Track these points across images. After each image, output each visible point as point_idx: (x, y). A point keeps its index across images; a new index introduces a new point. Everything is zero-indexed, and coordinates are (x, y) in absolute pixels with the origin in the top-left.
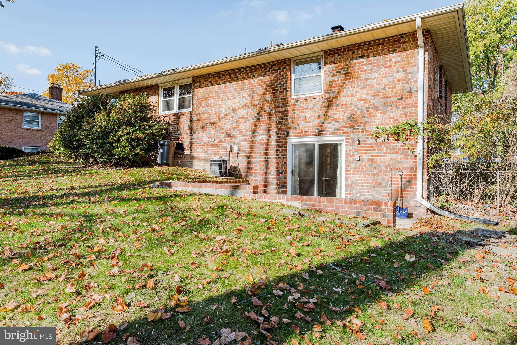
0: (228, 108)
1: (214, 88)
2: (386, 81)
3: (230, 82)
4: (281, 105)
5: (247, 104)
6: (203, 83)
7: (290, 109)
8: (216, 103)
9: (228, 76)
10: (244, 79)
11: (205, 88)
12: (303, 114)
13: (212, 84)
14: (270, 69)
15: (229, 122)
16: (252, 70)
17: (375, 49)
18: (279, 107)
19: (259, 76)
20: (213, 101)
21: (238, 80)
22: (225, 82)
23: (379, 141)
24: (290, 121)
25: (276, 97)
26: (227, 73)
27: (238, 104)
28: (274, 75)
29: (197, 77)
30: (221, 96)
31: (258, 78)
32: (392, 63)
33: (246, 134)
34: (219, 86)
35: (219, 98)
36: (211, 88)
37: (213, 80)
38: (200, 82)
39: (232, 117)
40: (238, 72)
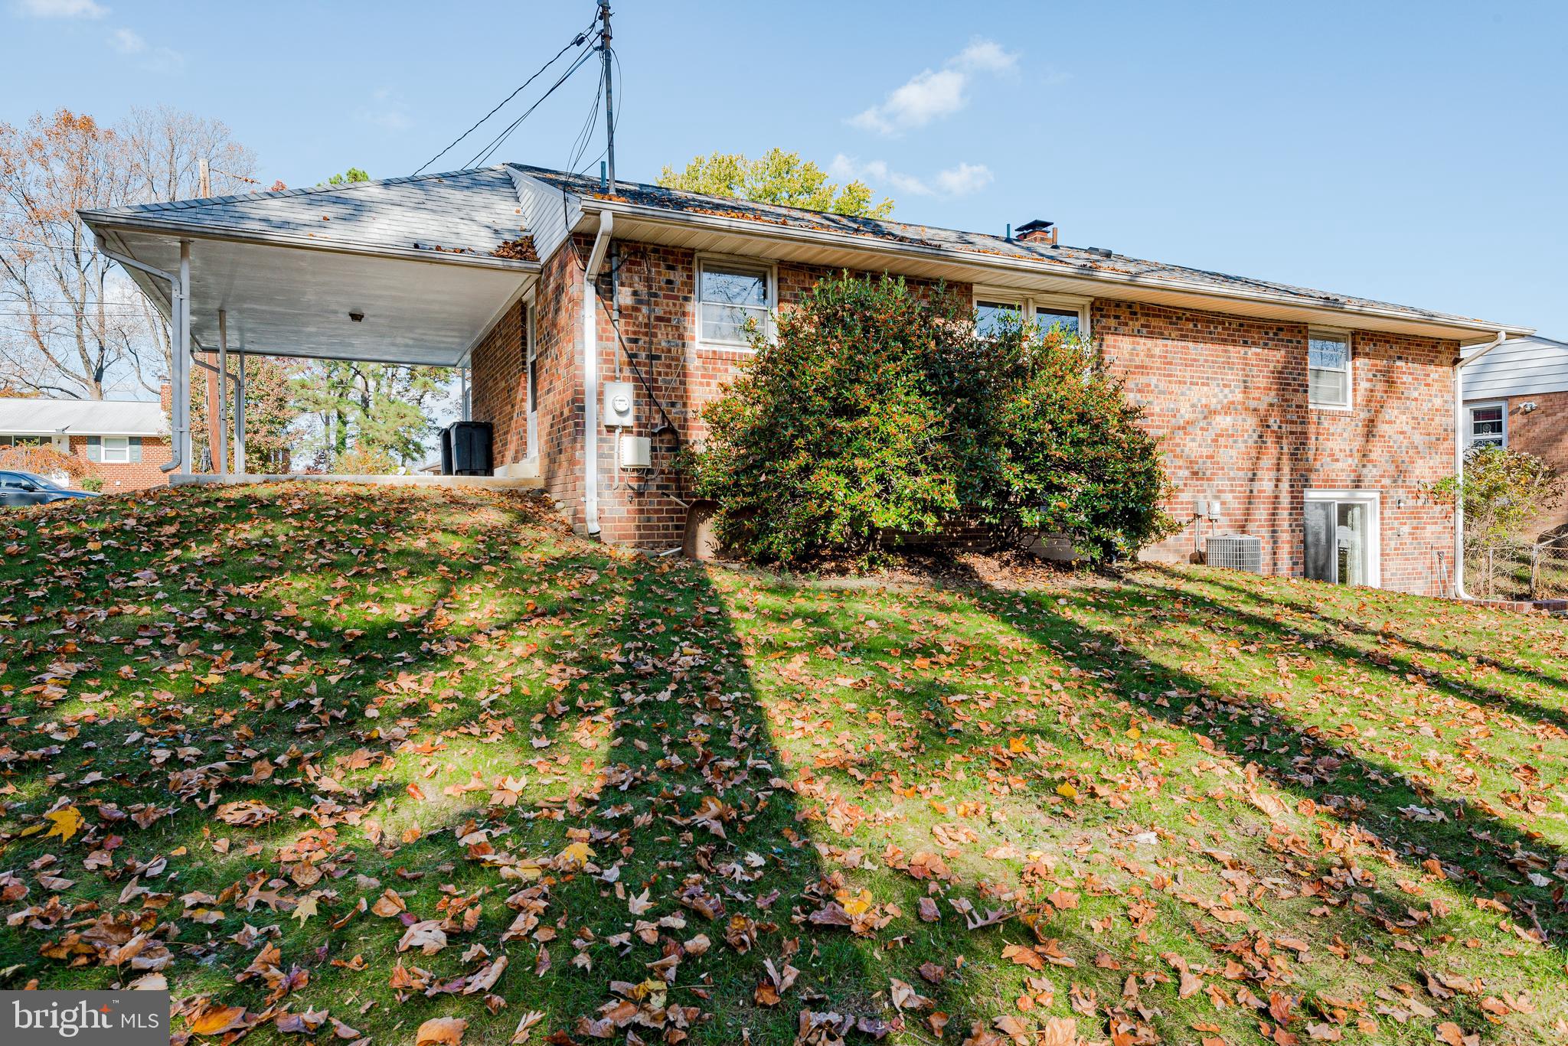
0: (1193, 406)
1: (1157, 346)
2: (1426, 406)
3: (1195, 340)
4: (1295, 418)
5: (1233, 403)
6: (1126, 324)
7: (1312, 429)
8: (1162, 386)
9: (1191, 326)
10: (1224, 341)
11: (1131, 339)
12: (1330, 444)
13: (1151, 333)
14: (1275, 334)
15: (1193, 440)
16: (1241, 325)
17: (1414, 350)
18: (1292, 422)
19: (1254, 343)
20: (1153, 380)
21: (1212, 341)
22: (1183, 337)
23: (1420, 503)
24: (1311, 455)
25: (1286, 400)
26: (1188, 314)
27: (1214, 401)
28: (1283, 352)
29: (1108, 301)
30: (1177, 371)
31: (1254, 350)
32: (1429, 380)
33: (1232, 474)
34: (1169, 342)
35: (1170, 375)
36: (1149, 343)
37: (1154, 322)
38: (1117, 317)
39: (1202, 429)
40: (1212, 322)
